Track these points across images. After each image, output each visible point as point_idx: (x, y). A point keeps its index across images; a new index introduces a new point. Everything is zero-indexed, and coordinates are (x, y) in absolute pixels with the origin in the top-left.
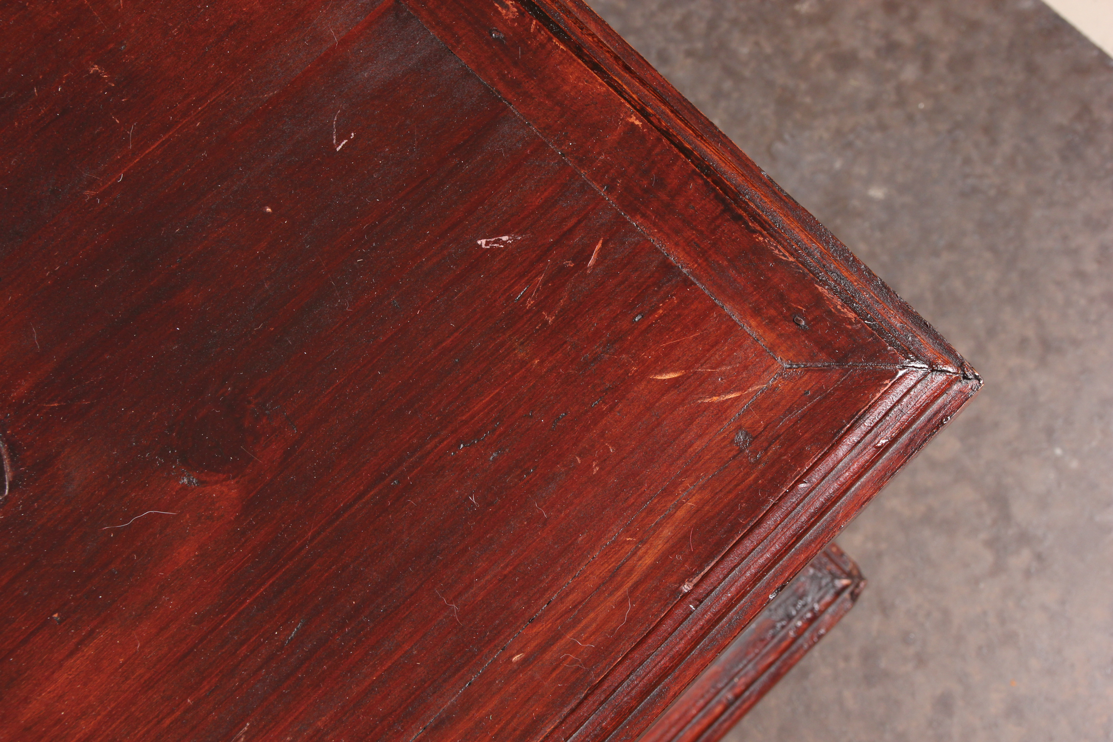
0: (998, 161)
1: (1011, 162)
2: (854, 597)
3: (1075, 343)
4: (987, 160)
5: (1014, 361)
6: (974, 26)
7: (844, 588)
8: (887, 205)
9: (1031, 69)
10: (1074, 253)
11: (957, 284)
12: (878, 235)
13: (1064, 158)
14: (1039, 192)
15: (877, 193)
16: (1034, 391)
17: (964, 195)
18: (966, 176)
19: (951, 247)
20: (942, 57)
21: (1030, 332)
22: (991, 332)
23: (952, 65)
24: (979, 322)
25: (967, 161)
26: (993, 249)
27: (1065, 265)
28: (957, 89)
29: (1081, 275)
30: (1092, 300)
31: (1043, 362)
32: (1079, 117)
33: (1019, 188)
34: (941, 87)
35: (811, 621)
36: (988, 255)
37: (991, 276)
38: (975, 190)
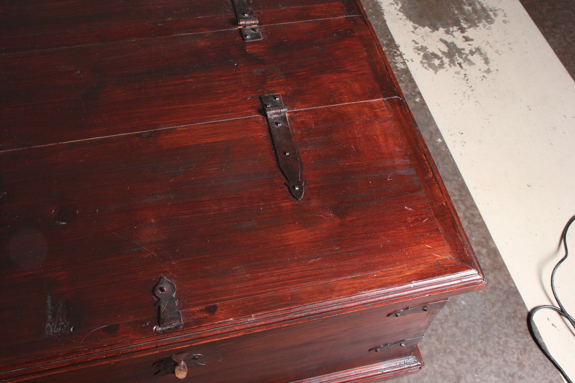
0: (492, 311)
1: (495, 313)
2: (420, 368)
3: (491, 356)
4: (490, 310)
5: (476, 352)
6: (499, 283)
7: (419, 365)
8: (464, 306)
9: (508, 298)
10: (499, 338)
11: (471, 330)
12: (459, 311)
13: (506, 318)
14: (498, 322)
15: (463, 303)
16: (477, 361)
17: (481, 313)
18: (484, 310)
19: (474, 322)
20: (490, 285)
21: (482, 348)
22: (474, 344)
23: (491, 288)
24: (472, 340)
25: (485, 307)
26: (483, 328)
27: (497, 339)
28: (490, 293)
29: (498, 343)
30: (499, 349)
31: (482, 356)
32: (513, 312)
33: (494, 319)
34: (487, 291)
35: (409, 367)
36: (481, 328)
37: (479, 332)
38: (484, 314)
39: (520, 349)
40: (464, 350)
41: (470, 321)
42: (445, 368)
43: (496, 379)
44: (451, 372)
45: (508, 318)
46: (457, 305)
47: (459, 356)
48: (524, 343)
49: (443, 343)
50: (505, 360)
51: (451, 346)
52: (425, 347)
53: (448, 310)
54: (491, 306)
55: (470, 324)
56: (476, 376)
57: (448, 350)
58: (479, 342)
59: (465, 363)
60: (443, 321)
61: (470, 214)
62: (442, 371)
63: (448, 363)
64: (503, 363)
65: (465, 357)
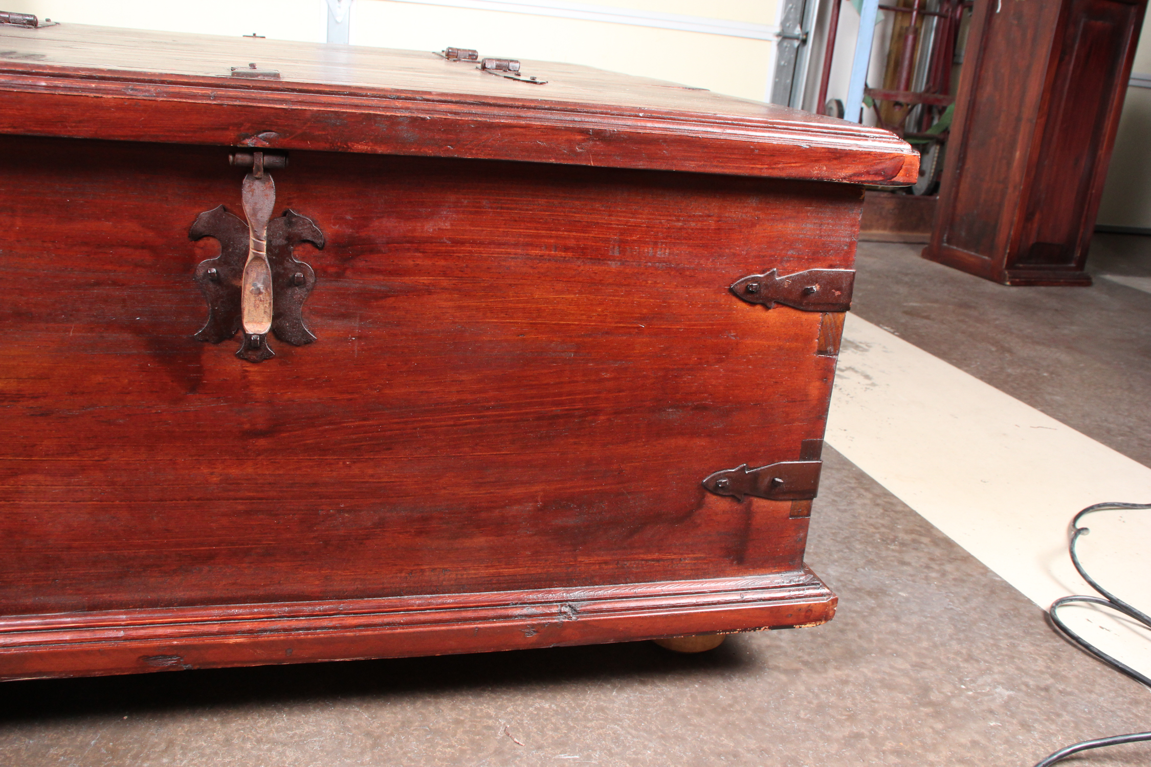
13: (1001, 616)
14: (985, 620)
15: (903, 594)
16: (958, 667)
17: (946, 608)
18: (949, 605)
19: (933, 618)
20: (951, 577)
21: (964, 651)
22: (943, 645)
23: (955, 580)
24: (937, 639)
25: (952, 602)
26: (954, 625)
27: (990, 641)
28: (955, 585)
29: (996, 646)
30: (1000, 654)
32: (1012, 610)
33: (976, 616)
34: (948, 583)
36: (951, 626)
37: (950, 631)
39: (1045, 654)
40: (924, 652)
41: (926, 617)
42: (890, 674)
43: (1011, 693)
44: (905, 681)
45: (1004, 615)
46: (891, 596)
47: (914, 659)
48: (1051, 648)
49: (874, 641)
50: (1019, 668)
51: (894, 646)
52: (836, 645)
53: (873, 602)
54: (962, 600)
55: (925, 620)
56: (963, 687)
57: (889, 651)
58: (954, 643)
59: (932, 668)
60: (866, 614)
61: (884, 501)
62: (884, 678)
63: (892, 667)
64: (1016, 672)
65: (929, 661)
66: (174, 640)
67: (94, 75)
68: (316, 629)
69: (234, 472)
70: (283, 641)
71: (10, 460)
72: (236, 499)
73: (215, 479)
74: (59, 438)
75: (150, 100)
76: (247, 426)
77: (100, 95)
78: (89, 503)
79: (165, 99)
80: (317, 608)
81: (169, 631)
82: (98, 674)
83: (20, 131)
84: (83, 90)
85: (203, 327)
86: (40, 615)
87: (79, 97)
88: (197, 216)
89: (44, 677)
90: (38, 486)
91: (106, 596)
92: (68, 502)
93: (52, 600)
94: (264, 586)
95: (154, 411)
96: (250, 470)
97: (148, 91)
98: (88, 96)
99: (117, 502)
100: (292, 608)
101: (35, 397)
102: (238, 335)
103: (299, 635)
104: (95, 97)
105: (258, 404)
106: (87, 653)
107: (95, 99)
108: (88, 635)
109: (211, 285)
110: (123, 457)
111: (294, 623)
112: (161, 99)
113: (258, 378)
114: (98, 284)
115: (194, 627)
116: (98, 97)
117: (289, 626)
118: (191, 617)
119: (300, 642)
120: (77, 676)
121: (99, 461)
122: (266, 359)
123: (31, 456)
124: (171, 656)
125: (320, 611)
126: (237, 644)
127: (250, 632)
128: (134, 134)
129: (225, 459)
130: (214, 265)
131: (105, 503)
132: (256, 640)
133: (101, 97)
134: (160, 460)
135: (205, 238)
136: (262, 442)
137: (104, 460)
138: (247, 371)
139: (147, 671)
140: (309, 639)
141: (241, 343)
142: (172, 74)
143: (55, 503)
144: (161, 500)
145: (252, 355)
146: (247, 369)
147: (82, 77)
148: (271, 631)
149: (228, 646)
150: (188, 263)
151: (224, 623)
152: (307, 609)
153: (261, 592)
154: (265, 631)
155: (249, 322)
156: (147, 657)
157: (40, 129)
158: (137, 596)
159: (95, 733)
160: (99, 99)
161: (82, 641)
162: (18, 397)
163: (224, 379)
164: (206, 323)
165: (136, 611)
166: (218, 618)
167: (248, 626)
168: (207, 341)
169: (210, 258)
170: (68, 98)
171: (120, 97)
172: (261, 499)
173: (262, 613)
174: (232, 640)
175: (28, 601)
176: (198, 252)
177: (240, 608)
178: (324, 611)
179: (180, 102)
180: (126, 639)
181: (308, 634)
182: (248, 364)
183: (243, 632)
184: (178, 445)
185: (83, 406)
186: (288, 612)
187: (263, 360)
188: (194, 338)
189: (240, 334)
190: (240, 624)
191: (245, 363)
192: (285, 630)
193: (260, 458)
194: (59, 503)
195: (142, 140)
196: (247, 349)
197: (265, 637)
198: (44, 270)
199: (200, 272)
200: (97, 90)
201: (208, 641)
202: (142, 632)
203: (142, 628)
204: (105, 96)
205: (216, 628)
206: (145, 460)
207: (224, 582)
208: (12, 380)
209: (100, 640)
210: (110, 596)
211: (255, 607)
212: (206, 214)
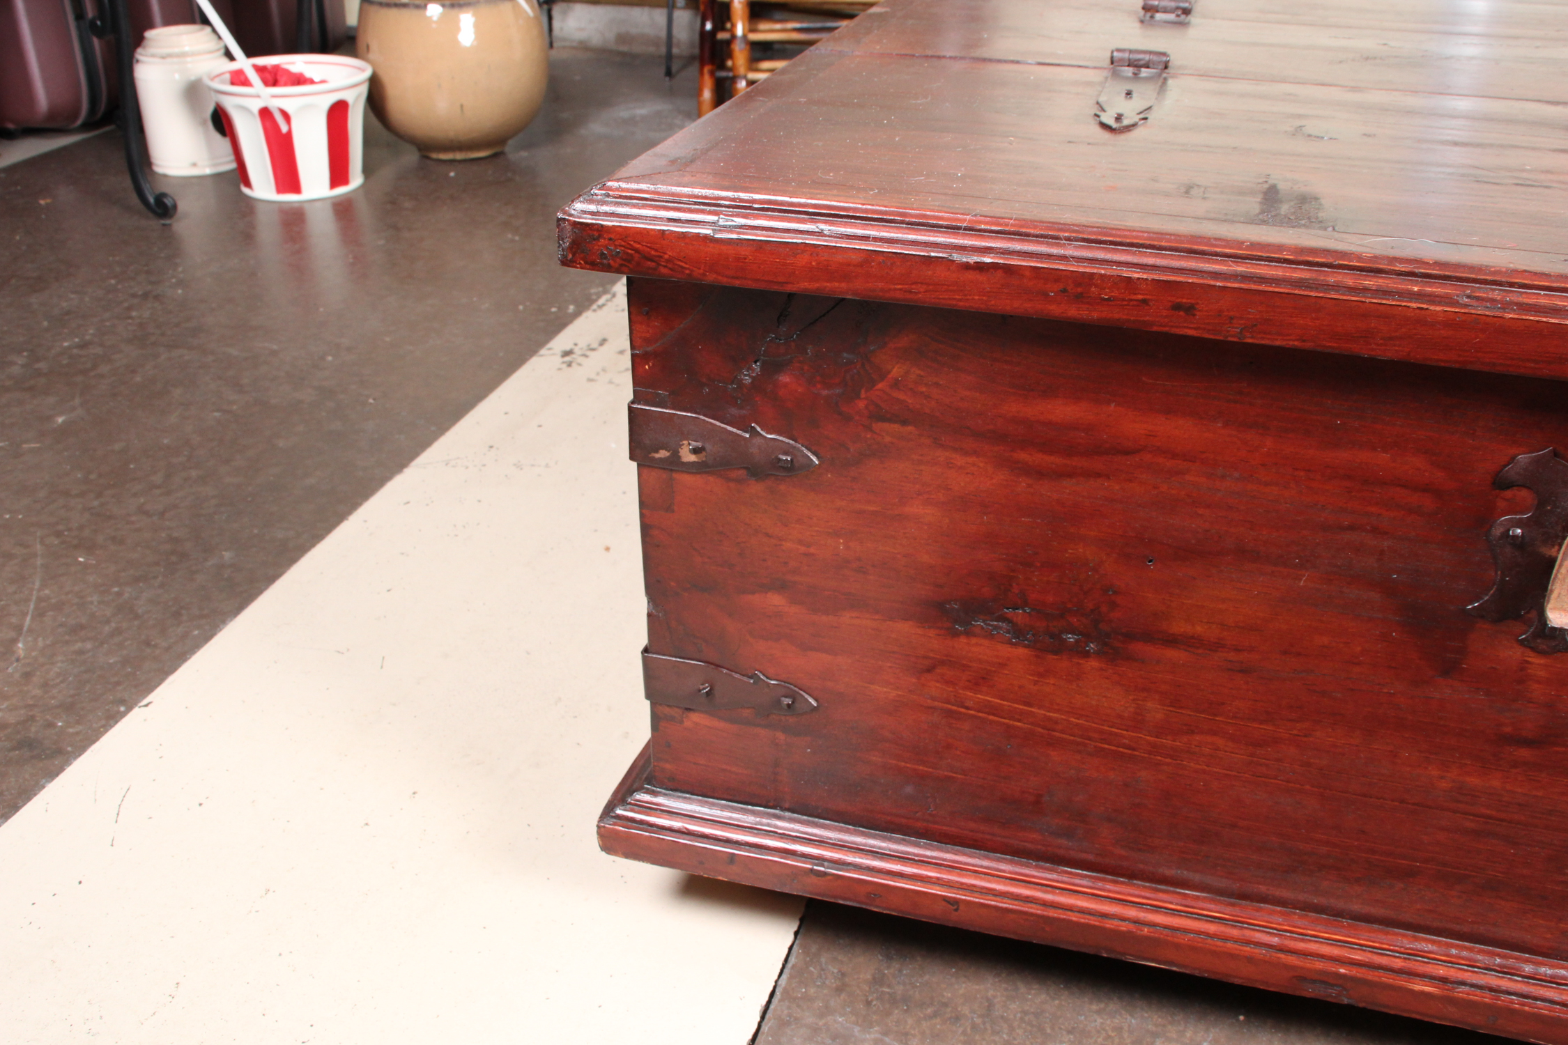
66: (1342, 967)
67: (1416, 271)
68: (1536, 998)
69: (1473, 781)
70: (1486, 1004)
71: (1189, 715)
72: (1466, 813)
73: (1444, 785)
74: (1256, 701)
75: (1494, 317)
76: (1508, 729)
77: (1424, 306)
78: (1272, 781)
79: (1516, 316)
80: (1542, 970)
81: (1336, 952)
82: (1237, 981)
83: (1309, 345)
84: (1401, 294)
85: (1483, 599)
86: (1178, 890)
87: (1396, 307)
88: (1513, 459)
89: (1174, 969)
90: (1216, 750)
91: (1263, 889)
92: (1246, 775)
93: (1196, 877)
94: (1472, 922)
95: (1385, 690)
96: (1496, 783)
97: (1493, 301)
98: (1408, 307)
99: (1308, 787)
100: (1504, 962)
101: (1237, 650)
102: (1530, 616)
103: (1512, 1002)
104: (1418, 308)
105: (1531, 705)
106: (1232, 956)
107: (1417, 311)
108: (1235, 932)
109: (1508, 550)
110: (1330, 737)
111: (1505, 983)
112: (1511, 316)
113: (1542, 673)
114: (1352, 528)
115: (1369, 955)
116: (1422, 309)
117: (1499, 986)
118: (1367, 940)
119: (1513, 1012)
120: (1213, 977)
121: (1298, 736)
122: (1559, 651)
123: (1215, 715)
124: (1332, 985)
125: (1546, 975)
126: (1422, 993)
127: (1444, 980)
128: (1461, 359)
129: (1466, 764)
130: (1519, 524)
131: (1293, 785)
132: (1450, 994)
133: (1427, 309)
134: (1377, 749)
135: (1515, 488)
136: (1524, 753)
137: (1305, 736)
138: (1527, 662)
139: (1298, 993)
140: (1524, 1011)
141: (1530, 627)
142: (1525, 271)
143: (1229, 772)
144: (1365, 796)
145: (1542, 644)
146: (1530, 659)
147: (1400, 274)
148: (1472, 985)
149: (1412, 992)
150: (1484, 519)
151: (1409, 959)
152: (1528, 969)
153: (1466, 929)
154: (1463, 983)
155: (1555, 609)
156: (1303, 979)
157: (1335, 345)
158: (1302, 897)
159: (1207, 1030)
160: (1423, 311)
161: (1226, 939)
162: (1217, 646)
163: (1493, 668)
164: (1487, 595)
165: (1295, 913)
166: (1402, 950)
167: (1441, 971)
168: (1482, 617)
169: (1516, 515)
170: (1382, 308)
171: (1453, 310)
172: (1502, 820)
173: (1463, 958)
174: (1419, 987)
175: (1169, 872)
176: (1501, 504)
177: (1433, 942)
178: (1551, 976)
179: (1537, 321)
180: (1280, 949)
181: (1523, 1004)
182: (1532, 654)
183: (1433, 978)
184: (1407, 735)
185: (1295, 670)
186: (1499, 965)
187: (1556, 653)
188: (1464, 611)
189: (1533, 615)
190: (1430, 966)
191: (1529, 652)
192: (1491, 989)
193: (1514, 771)
194: (1236, 774)
195: (1469, 367)
196: (1535, 636)
197: (1461, 992)
198: (1286, 503)
199: (1497, 531)
200: (1419, 296)
201: (1387, 979)
202: (1301, 946)
203: (1302, 940)
204: (1432, 308)
205: (1398, 963)
206: (1357, 746)
207: (1418, 906)
208: (1214, 626)
209: (1248, 942)
210: (1268, 890)
211: (1453, 946)
212: (1525, 458)
